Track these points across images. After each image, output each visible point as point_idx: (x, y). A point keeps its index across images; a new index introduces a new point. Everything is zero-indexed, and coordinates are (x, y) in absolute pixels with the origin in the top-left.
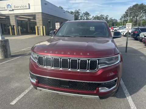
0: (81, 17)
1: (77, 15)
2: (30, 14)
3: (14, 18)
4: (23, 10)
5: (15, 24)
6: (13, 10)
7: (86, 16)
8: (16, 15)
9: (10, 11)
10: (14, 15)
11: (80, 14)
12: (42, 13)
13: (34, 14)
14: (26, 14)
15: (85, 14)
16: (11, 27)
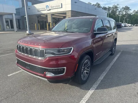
0: (119, 12)
1: (115, 10)
2: (62, 12)
3: (50, 16)
4: (57, 9)
5: (51, 22)
6: (50, 10)
7: (125, 11)
8: (52, 14)
9: (48, 10)
10: (50, 14)
11: (119, 9)
12: (71, 11)
13: (65, 12)
14: (59, 13)
15: (124, 9)
16: (48, 24)
